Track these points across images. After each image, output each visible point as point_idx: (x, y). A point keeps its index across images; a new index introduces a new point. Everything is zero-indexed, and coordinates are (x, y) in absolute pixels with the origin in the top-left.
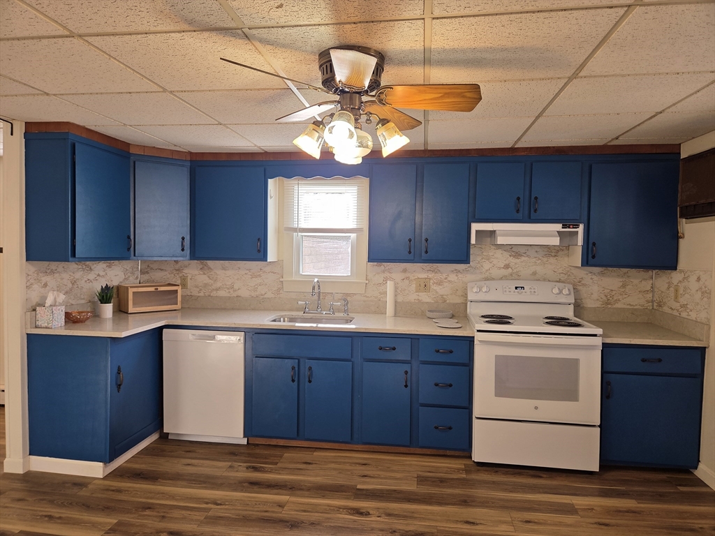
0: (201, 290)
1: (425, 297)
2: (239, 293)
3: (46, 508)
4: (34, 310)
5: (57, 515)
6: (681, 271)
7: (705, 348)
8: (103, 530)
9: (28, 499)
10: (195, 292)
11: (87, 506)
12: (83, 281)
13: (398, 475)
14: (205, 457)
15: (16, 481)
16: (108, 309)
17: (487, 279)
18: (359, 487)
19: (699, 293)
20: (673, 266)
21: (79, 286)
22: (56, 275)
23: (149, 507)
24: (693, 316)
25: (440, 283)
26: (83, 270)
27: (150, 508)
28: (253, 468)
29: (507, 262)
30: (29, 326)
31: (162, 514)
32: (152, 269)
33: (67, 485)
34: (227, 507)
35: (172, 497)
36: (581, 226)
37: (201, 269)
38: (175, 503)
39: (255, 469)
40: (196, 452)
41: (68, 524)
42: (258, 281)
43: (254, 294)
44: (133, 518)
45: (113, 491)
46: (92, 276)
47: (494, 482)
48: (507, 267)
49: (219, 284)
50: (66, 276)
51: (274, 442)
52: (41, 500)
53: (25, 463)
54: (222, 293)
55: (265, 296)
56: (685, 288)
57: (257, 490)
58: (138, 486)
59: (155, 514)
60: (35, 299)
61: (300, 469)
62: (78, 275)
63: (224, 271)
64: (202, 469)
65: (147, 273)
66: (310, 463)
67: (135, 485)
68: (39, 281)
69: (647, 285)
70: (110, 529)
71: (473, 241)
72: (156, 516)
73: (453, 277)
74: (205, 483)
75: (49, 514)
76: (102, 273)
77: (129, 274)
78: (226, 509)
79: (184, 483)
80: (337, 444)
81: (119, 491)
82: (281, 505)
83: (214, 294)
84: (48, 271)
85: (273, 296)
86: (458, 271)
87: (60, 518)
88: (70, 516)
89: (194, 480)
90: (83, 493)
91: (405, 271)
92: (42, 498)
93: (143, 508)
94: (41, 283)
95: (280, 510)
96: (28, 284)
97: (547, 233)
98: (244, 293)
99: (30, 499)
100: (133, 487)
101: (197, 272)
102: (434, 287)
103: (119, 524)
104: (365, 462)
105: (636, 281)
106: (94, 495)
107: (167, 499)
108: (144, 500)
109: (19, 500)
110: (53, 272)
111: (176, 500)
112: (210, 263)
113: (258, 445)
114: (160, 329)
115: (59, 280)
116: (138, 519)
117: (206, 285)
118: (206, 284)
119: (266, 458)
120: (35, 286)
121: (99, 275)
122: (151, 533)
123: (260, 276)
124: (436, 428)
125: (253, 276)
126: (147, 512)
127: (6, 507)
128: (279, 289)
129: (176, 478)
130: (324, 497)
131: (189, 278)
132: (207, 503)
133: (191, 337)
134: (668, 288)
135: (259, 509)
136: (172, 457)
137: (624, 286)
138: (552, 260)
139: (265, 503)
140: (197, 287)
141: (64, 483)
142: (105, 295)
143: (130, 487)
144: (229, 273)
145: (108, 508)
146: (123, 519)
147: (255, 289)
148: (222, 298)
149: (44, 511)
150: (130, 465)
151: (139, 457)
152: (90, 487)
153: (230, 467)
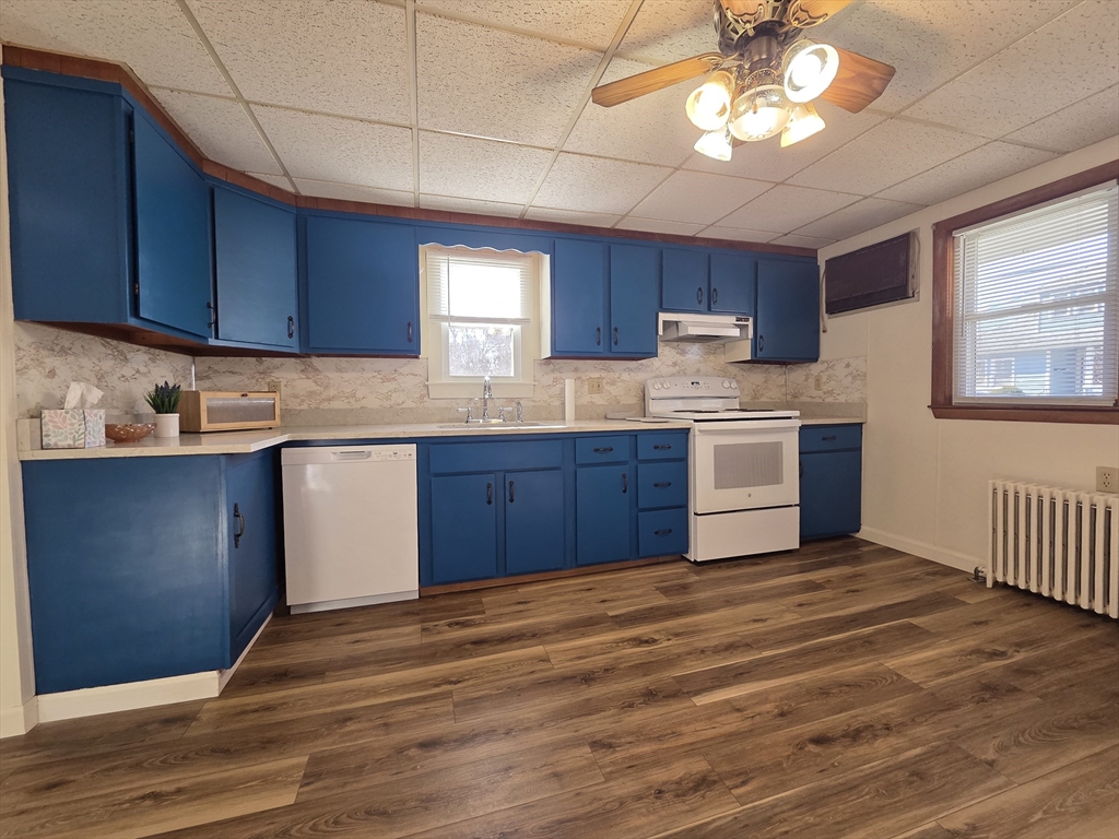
0: (303, 401)
1: (598, 399)
2: (364, 403)
3: (131, 782)
4: (39, 416)
5: (171, 788)
6: (823, 362)
7: (862, 424)
8: (293, 783)
9: (72, 778)
10: (294, 404)
11: (224, 749)
12: (115, 378)
13: (638, 592)
14: (370, 626)
15: (19, 753)
16: (172, 422)
17: (656, 377)
18: (610, 614)
19: (850, 378)
20: (814, 359)
21: (110, 385)
22: (71, 359)
23: (347, 718)
24: (842, 399)
25: (613, 383)
26: (115, 357)
27: (350, 719)
28: (457, 624)
29: (674, 360)
30: (27, 445)
31: (379, 722)
32: (216, 371)
33: (149, 728)
34: (471, 682)
35: (373, 691)
36: (751, 319)
37: (302, 371)
38: (386, 700)
39: (462, 625)
40: (352, 623)
41: (208, 795)
42: (392, 385)
43: (387, 404)
44: (334, 743)
45: (256, 711)
46: (128, 371)
47: (729, 578)
48: (675, 364)
49: (332, 392)
50: (84, 361)
51: (457, 588)
52: (107, 770)
53: (30, 710)
54: (336, 405)
55: (403, 406)
56: (829, 377)
57: (491, 648)
58: (297, 691)
59: (366, 725)
60: (34, 398)
61: (521, 611)
62: (108, 364)
63: (339, 374)
64: (379, 643)
65: (208, 377)
66: (525, 603)
67: (290, 692)
68: (41, 364)
69: (781, 380)
70: (305, 776)
71: (661, 332)
72: (374, 728)
73: (625, 376)
74: (406, 659)
75: (148, 791)
76: (143, 370)
77: (181, 378)
78: (472, 685)
79: (372, 668)
80: (540, 575)
81: (268, 708)
82: (545, 659)
83: (325, 405)
84: (57, 348)
85: (414, 405)
86: (630, 370)
87: (179, 791)
88: (200, 779)
89: (385, 661)
90: (194, 731)
91: (576, 370)
92: (104, 767)
93: (337, 721)
94: (44, 368)
95: (548, 665)
96: (20, 366)
97: (723, 324)
98: (372, 402)
99: (80, 777)
100: (291, 696)
101: (295, 376)
102: (607, 387)
103: (315, 761)
104: (587, 587)
105: (774, 377)
106: (223, 729)
107: (366, 697)
108: (329, 710)
109: (50, 787)
110: (64, 351)
111: (384, 694)
112: (316, 361)
113: (434, 597)
114: (276, 450)
115: (76, 368)
116: (344, 741)
117: (311, 394)
118: (311, 392)
119: (461, 609)
120: (33, 372)
121: (138, 372)
122: (388, 757)
123: (394, 379)
124: (656, 533)
125: (385, 380)
126: (351, 727)
127: (22, 812)
128: (422, 396)
129: (354, 664)
130: (583, 635)
131: (282, 384)
132: (437, 686)
133: (332, 458)
134: (806, 380)
135: (521, 673)
136: (319, 637)
137: (766, 382)
138: (712, 357)
139: (520, 662)
140: (295, 396)
141: (141, 726)
142: (164, 400)
143: (284, 697)
144: (349, 376)
145: (271, 741)
146: (317, 750)
147: (388, 398)
148: (338, 411)
149: (131, 790)
150: (254, 665)
151: (262, 650)
152: (204, 717)
153: (424, 630)
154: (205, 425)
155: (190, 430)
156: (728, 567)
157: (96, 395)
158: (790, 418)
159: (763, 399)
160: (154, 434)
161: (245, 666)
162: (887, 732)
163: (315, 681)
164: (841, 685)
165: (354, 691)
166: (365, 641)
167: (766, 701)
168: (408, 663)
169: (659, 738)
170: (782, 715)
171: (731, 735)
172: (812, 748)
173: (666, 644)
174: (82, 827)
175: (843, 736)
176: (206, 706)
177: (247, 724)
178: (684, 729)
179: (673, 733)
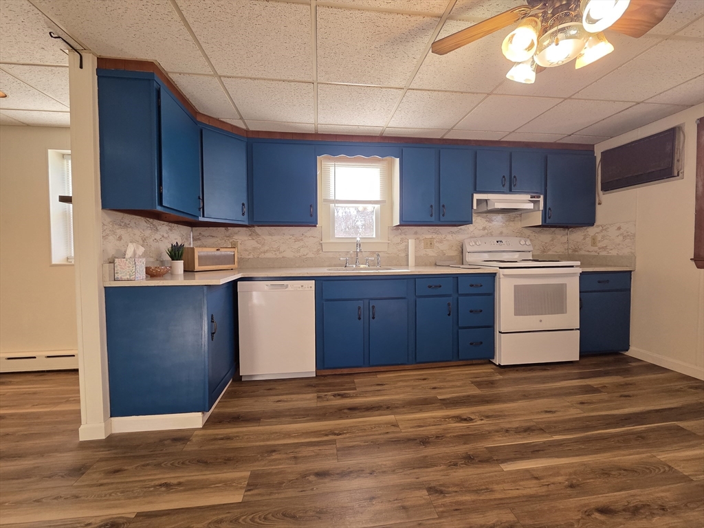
0: (250, 253)
1: (431, 253)
2: (285, 254)
3: (155, 475)
4: (113, 262)
5: (175, 481)
6: (598, 226)
7: (630, 272)
8: (241, 488)
9: (126, 468)
10: (245, 255)
11: (203, 462)
12: (151, 240)
13: (458, 384)
14: (287, 392)
15: (102, 449)
16: (179, 265)
17: (471, 237)
18: (439, 397)
19: (621, 238)
20: (591, 223)
21: (149, 244)
22: (130, 230)
23: (272, 450)
24: (614, 253)
25: (441, 241)
26: (151, 229)
27: (274, 451)
28: (339, 395)
29: (484, 226)
30: (107, 278)
31: (292, 455)
32: (203, 236)
33: (166, 442)
34: (348, 435)
35: (288, 435)
36: (542, 197)
37: (250, 235)
38: (296, 441)
39: (343, 396)
41: (195, 489)
42: (301, 244)
43: (297, 255)
44: (264, 466)
45: (222, 439)
46: (158, 236)
47: (525, 378)
48: (484, 229)
49: (266, 248)
50: (137, 232)
51: (339, 372)
52: (144, 466)
53: (108, 426)
54: (269, 255)
55: (308, 256)
56: (603, 237)
57: (360, 414)
58: (244, 429)
59: (284, 456)
60: (111, 252)
61: (379, 390)
62: (148, 233)
63: (270, 237)
64: (292, 403)
65: (199, 239)
66: (382, 385)
67: (240, 429)
68: (114, 233)
69: (564, 239)
70: (248, 485)
71: (475, 207)
72: (288, 459)
73: (449, 237)
74: (308, 415)
75: (163, 481)
76: (166, 235)
77: (185, 240)
78: (348, 438)
79: (288, 419)
80: (392, 367)
81: (228, 438)
82: (395, 425)
83: (262, 256)
84: (123, 224)
85: (313, 256)
86: (452, 233)
87: (179, 484)
88: (191, 478)
89: (295, 415)
90: (189, 447)
91: (416, 233)
92: (143, 463)
93: (267, 452)
94: (116, 235)
95: (397, 430)
96: (104, 234)
97: (522, 201)
98: (289, 254)
99: (129, 468)
100: (242, 432)
101: (246, 238)
102: (437, 245)
103: (254, 476)
104: (423, 377)
105: (559, 237)
106: (203, 448)
107: (284, 438)
108: (262, 443)
109: (115, 472)
110: (126, 226)
111: (294, 437)
112: (257, 229)
113: (325, 376)
114: (234, 283)
115: (132, 235)
116: (271, 465)
117: (255, 249)
119: (342, 386)
120: (111, 238)
121: (163, 236)
122: (297, 479)
123: (302, 240)
124: (471, 344)
125: (297, 240)
126: (275, 456)
127: (101, 485)
128: (318, 250)
129: (277, 415)
130: (421, 411)
131: (239, 242)
132: (327, 435)
133: (266, 288)
134: (584, 239)
135: (380, 432)
136: (257, 396)
137: (552, 240)
138: (512, 224)
139: (379, 425)
140: (246, 250)
141: (161, 441)
142: (176, 253)
143: (237, 432)
144: (275, 238)
145: (229, 459)
146: (255, 469)
147: (298, 251)
148: (269, 259)
149: (155, 480)
150: (222, 410)
151: (226, 401)
152: (194, 439)
153: (318, 397)
154: (197, 268)
155: (189, 270)
156: (524, 371)
157: (141, 250)
158: (572, 267)
159: (550, 253)
160: (170, 273)
161: (217, 410)
162: (662, 512)
163: (255, 424)
164: (620, 469)
165: (277, 433)
166: (284, 401)
167: (558, 474)
168: (308, 418)
169: (477, 492)
170: (572, 486)
171: (531, 496)
172: (597, 515)
173: (479, 422)
174: (130, 498)
175: (624, 510)
176: (196, 433)
177: (217, 447)
178: (495, 487)
179: (487, 489)
